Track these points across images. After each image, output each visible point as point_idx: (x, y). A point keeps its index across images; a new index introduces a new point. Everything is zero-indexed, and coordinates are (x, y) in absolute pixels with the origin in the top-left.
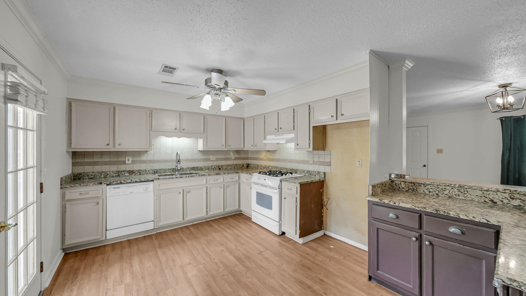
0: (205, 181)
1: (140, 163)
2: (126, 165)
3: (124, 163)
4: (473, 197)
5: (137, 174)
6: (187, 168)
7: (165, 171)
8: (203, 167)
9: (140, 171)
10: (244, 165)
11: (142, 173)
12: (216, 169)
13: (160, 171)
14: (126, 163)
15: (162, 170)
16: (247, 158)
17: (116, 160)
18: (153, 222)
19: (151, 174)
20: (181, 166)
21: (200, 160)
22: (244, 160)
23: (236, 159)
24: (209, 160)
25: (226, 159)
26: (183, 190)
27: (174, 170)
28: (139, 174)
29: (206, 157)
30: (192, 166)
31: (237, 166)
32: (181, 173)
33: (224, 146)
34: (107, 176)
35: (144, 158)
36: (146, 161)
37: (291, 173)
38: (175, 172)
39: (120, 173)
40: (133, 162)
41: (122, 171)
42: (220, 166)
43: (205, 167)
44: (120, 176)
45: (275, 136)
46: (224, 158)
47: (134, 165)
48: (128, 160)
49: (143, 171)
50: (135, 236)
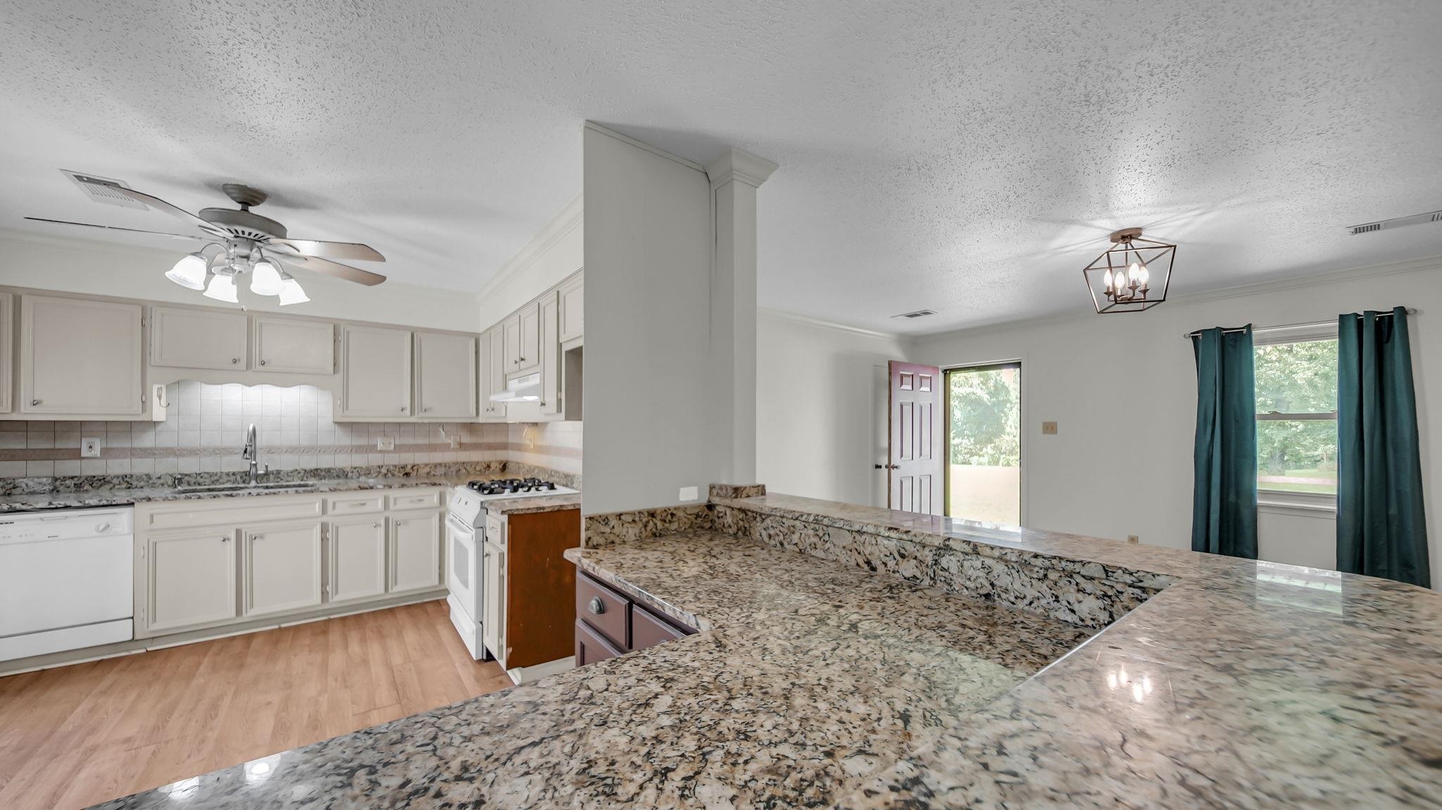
0: (318, 507)
1: (132, 455)
2: (83, 461)
3: (76, 454)
4: (838, 551)
5: (117, 487)
6: (292, 472)
7: (216, 478)
8: (348, 469)
9: (127, 479)
10: (493, 466)
11: (135, 483)
12: (393, 475)
13: (199, 478)
14: (83, 455)
15: (206, 476)
16: (505, 446)
17: (49, 446)
18: (131, 620)
19: (166, 486)
20: (267, 467)
21: (338, 450)
22: (493, 452)
23: (462, 446)
24: (372, 449)
25: (432, 448)
26: (238, 532)
27: (246, 476)
28: (124, 485)
29: (363, 441)
30: (313, 466)
31: (468, 468)
32: (265, 485)
33: (408, 412)
34: (13, 491)
35: (147, 440)
36: (150, 449)
37: (552, 487)
38: (249, 483)
39: (58, 483)
40: (106, 452)
41: (65, 478)
42: (409, 467)
43: (355, 468)
44: (58, 491)
45: (519, 382)
46: (425, 445)
47: (110, 462)
48: (91, 447)
49: (139, 478)
50: (66, 661)
